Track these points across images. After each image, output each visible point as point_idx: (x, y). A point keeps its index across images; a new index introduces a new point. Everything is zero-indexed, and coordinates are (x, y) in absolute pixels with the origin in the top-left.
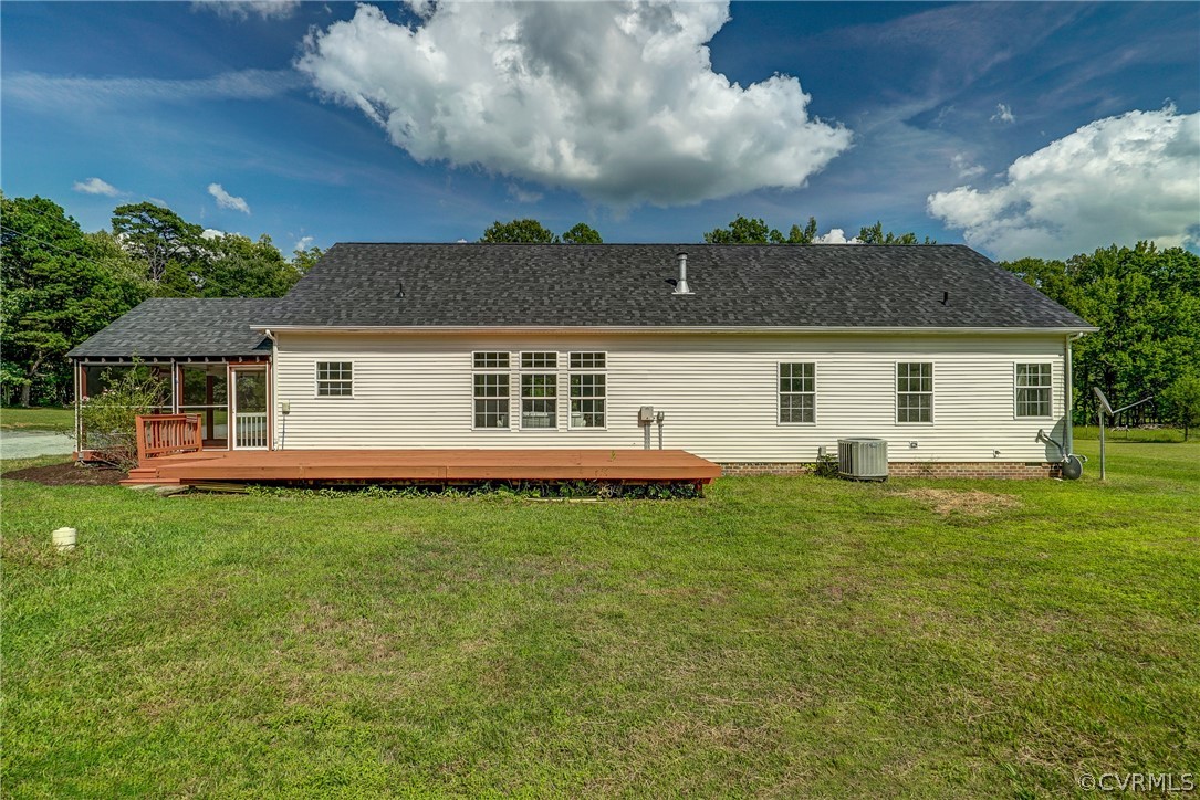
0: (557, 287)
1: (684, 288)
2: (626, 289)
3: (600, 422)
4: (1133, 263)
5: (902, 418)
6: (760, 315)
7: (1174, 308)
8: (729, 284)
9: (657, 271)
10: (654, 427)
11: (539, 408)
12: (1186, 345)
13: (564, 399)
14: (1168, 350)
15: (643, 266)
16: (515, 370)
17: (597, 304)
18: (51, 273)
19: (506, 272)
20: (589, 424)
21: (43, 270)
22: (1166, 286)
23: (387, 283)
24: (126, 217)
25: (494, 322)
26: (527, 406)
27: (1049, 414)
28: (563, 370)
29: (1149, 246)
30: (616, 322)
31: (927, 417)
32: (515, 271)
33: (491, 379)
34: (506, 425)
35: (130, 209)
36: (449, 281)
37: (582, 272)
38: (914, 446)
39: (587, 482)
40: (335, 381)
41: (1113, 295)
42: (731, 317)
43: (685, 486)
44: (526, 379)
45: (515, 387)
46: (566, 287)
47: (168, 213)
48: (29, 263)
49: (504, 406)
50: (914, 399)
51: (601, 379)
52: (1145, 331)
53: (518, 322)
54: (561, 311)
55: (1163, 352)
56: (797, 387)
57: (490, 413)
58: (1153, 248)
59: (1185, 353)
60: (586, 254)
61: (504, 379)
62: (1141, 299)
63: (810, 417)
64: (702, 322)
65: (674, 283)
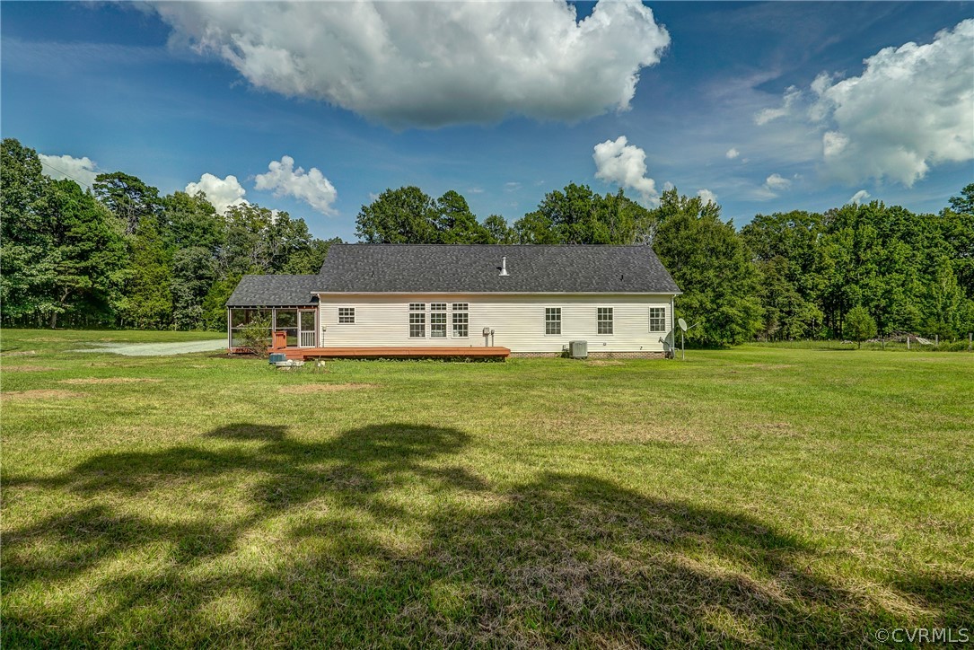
0: (446, 272)
1: (504, 273)
2: (478, 273)
3: (466, 334)
4: (867, 218)
5: (600, 332)
6: (537, 286)
7: (891, 253)
8: (526, 270)
9: (493, 262)
10: (490, 336)
11: (439, 328)
12: (899, 280)
13: (449, 324)
14: (887, 283)
15: (486, 259)
16: (428, 311)
17: (465, 280)
18: (83, 235)
19: (421, 263)
20: (461, 335)
21: (77, 233)
22: (888, 236)
23: (365, 269)
24: (103, 183)
25: (419, 290)
26: (433, 327)
27: (664, 330)
28: (449, 311)
29: (879, 204)
30: (473, 290)
31: (611, 332)
32: (425, 262)
33: (417, 315)
34: (424, 336)
35: (107, 177)
36: (394, 268)
37: (457, 263)
38: (605, 345)
39: (461, 356)
40: (347, 317)
41: (850, 242)
42: (524, 287)
43: (498, 357)
44: (433, 315)
45: (428, 319)
46: (450, 272)
47: (136, 180)
48: (68, 228)
49: (423, 327)
50: (605, 323)
51: (466, 315)
52: (872, 269)
53: (430, 290)
54: (448, 284)
55: (883, 285)
56: (553, 318)
57: (416, 331)
58: (882, 206)
59: (898, 286)
60: (459, 252)
61: (423, 315)
62: (869, 246)
63: (559, 332)
64: (511, 290)
65: (500, 269)
